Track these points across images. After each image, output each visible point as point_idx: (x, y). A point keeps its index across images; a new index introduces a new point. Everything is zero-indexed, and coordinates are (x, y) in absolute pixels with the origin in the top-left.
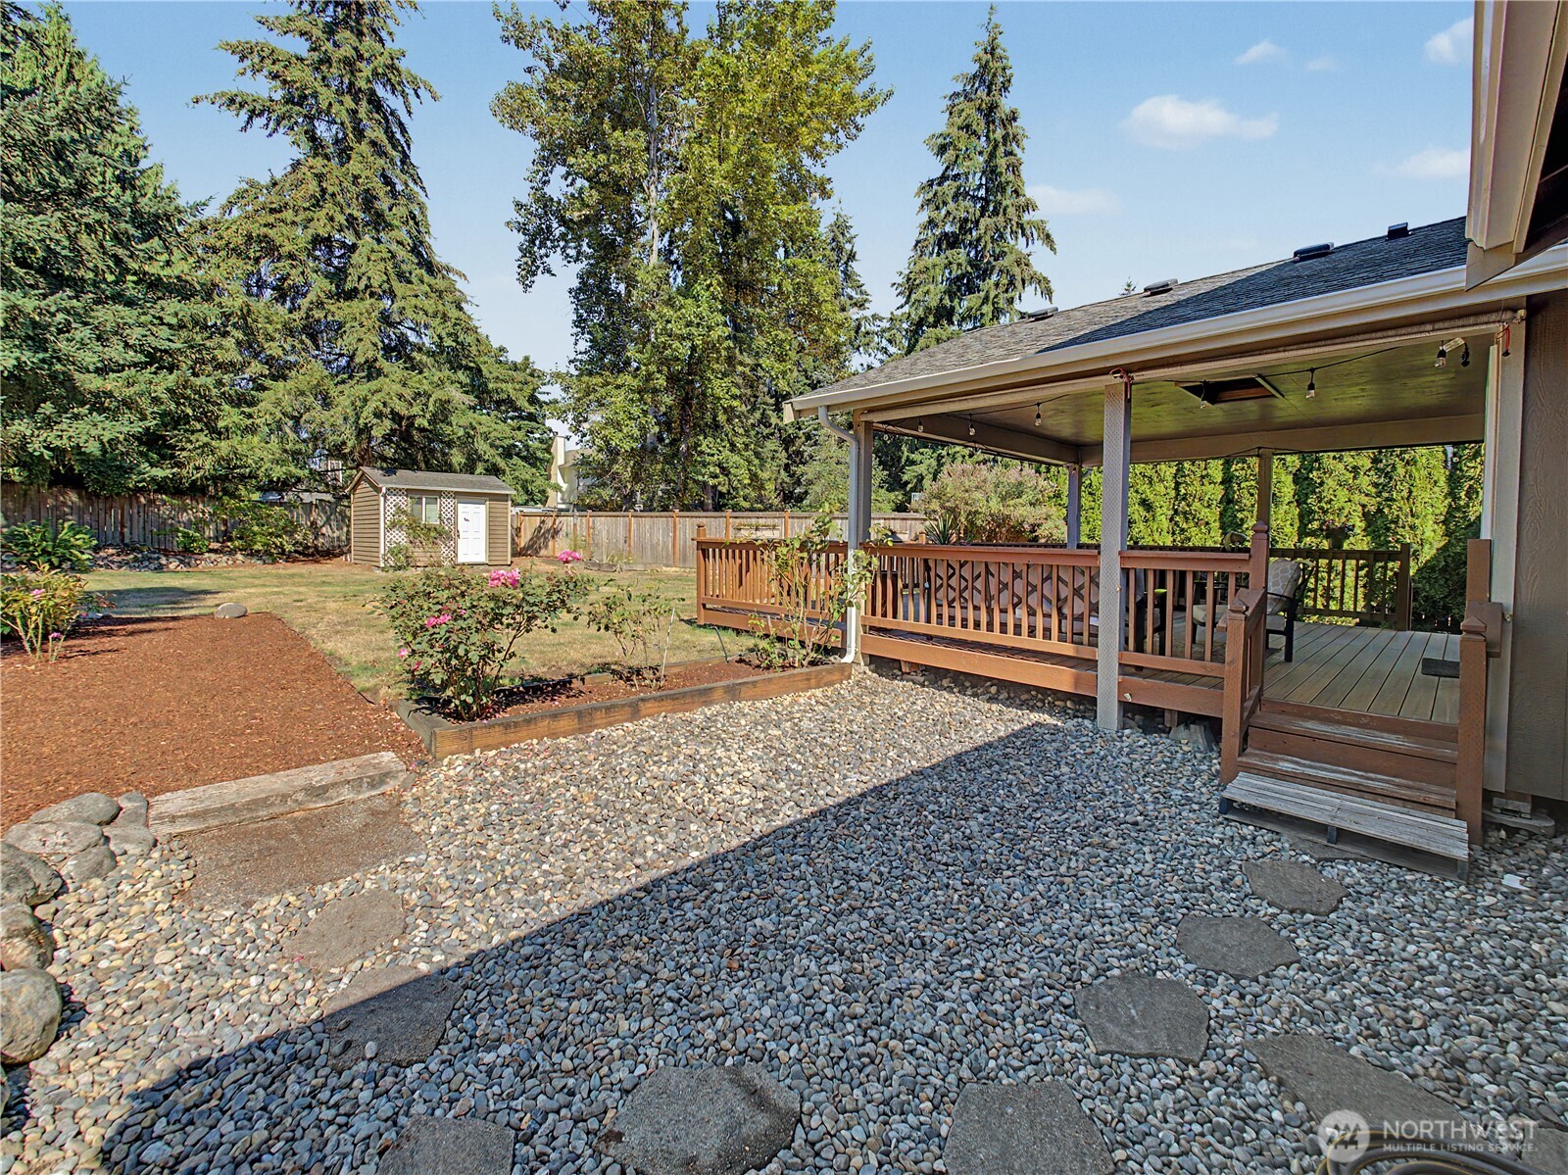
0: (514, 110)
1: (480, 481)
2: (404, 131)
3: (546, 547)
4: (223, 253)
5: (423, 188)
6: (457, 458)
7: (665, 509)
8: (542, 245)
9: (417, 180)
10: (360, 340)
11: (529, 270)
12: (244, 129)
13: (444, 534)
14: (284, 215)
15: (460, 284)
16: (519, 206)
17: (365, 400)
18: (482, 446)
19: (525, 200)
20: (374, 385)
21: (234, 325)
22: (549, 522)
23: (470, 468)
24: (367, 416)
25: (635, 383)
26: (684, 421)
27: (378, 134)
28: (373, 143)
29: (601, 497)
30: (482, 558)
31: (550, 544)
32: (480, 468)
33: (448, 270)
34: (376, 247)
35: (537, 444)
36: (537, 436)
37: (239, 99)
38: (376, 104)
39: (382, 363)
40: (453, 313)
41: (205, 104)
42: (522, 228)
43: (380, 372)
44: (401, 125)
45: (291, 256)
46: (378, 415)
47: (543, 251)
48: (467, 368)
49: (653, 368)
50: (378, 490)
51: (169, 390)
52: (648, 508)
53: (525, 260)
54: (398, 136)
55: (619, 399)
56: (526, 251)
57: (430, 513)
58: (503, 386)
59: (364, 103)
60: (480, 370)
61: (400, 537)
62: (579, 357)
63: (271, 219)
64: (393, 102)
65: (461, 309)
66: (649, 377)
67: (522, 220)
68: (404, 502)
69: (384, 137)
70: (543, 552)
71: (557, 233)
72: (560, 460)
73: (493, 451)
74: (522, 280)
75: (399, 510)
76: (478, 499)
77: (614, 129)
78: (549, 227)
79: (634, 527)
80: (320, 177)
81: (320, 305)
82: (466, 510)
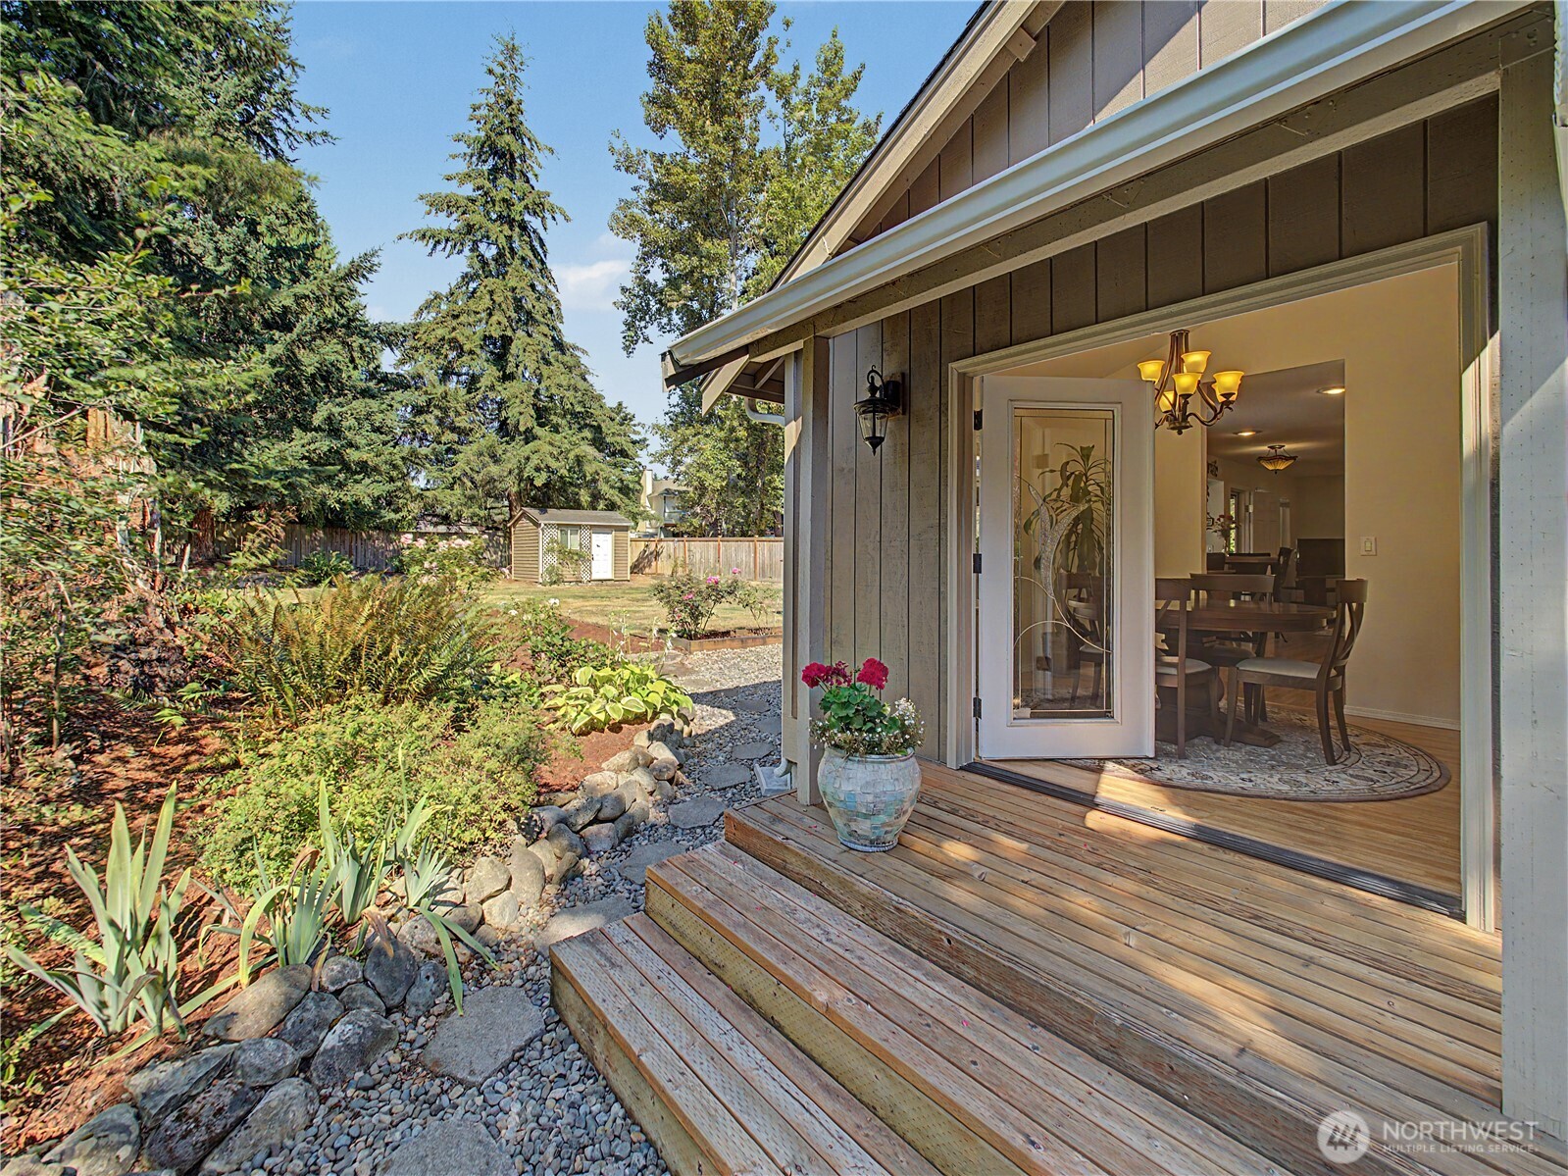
0: (625, 224)
1: (601, 516)
2: (542, 244)
3: (650, 566)
4: (421, 351)
5: (555, 286)
6: (585, 497)
7: (744, 534)
8: (642, 319)
9: (551, 280)
10: (521, 414)
11: (632, 339)
12: (430, 254)
13: (582, 557)
14: (462, 319)
15: (584, 360)
16: (624, 290)
17: (528, 459)
18: (604, 488)
19: (629, 286)
20: (531, 445)
21: (435, 406)
22: (652, 546)
23: (594, 505)
24: (528, 472)
25: (722, 434)
26: (760, 462)
27: (527, 253)
28: (523, 259)
29: (692, 524)
30: (610, 576)
31: (654, 564)
32: (601, 505)
33: (575, 348)
34: (529, 340)
35: (631, 477)
36: (630, 470)
37: (428, 234)
38: (523, 227)
39: (538, 431)
40: (581, 385)
41: (405, 239)
42: (626, 307)
43: (535, 438)
44: (541, 240)
45: (471, 352)
46: (538, 469)
47: (643, 324)
48: (592, 427)
49: (736, 423)
50: (537, 525)
51: (403, 458)
52: (731, 533)
53: (629, 333)
54: (539, 249)
55: (708, 445)
56: (630, 326)
57: (573, 542)
58: (618, 439)
59: (517, 229)
60: (599, 427)
61: (553, 560)
62: (672, 409)
63: (454, 323)
64: (534, 223)
65: (585, 380)
66: (732, 430)
67: (625, 300)
68: (557, 534)
69: (530, 254)
70: (647, 570)
71: (654, 309)
72: (648, 490)
73: (612, 491)
74: (626, 348)
75: (553, 541)
76: (607, 530)
77: (705, 240)
78: (648, 305)
80: (491, 293)
81: (492, 388)
82: (597, 539)
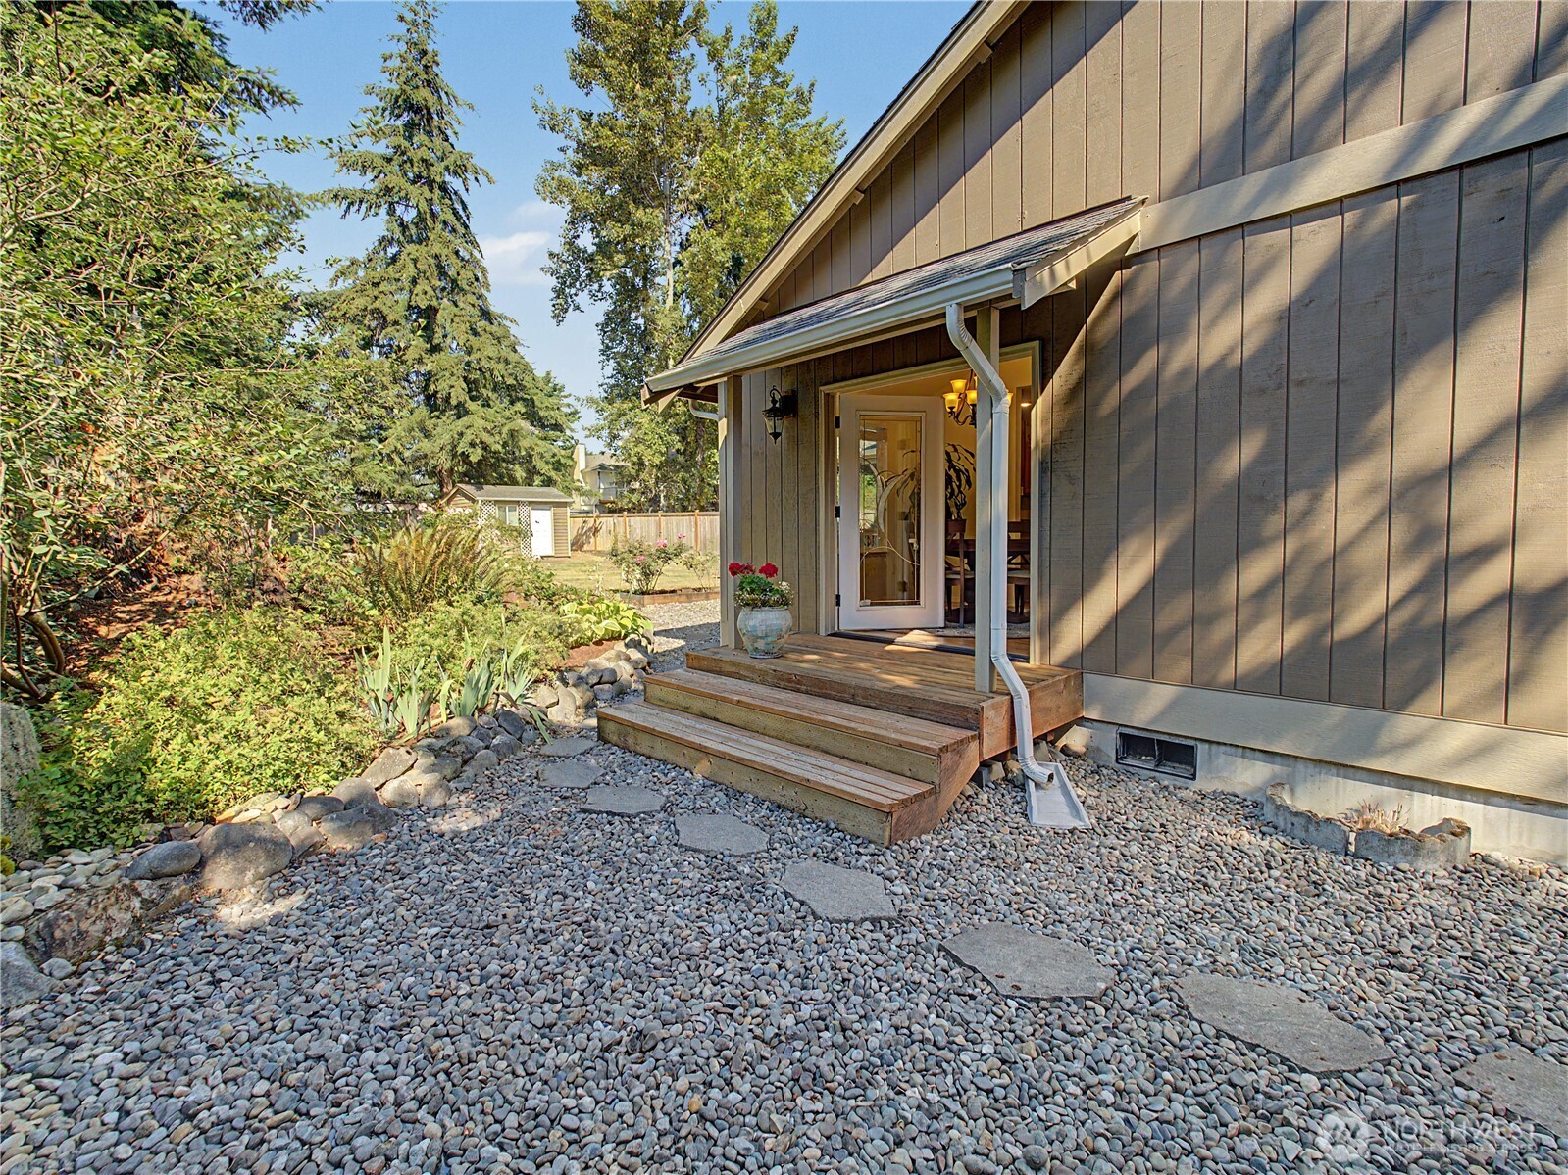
0: (553, 188)
1: (537, 491)
2: (465, 207)
3: (589, 543)
4: (341, 321)
5: (480, 252)
6: (519, 473)
7: (684, 509)
8: (571, 285)
9: (476, 246)
10: (451, 387)
11: (562, 306)
12: (345, 216)
13: (522, 533)
14: (382, 287)
15: (514, 330)
16: (552, 255)
17: (461, 435)
18: (541, 465)
19: (557, 251)
20: (465, 420)
22: (590, 523)
23: (529, 482)
24: (462, 447)
27: (449, 217)
28: (446, 223)
29: (630, 500)
30: (550, 552)
31: (592, 540)
32: (538, 480)
33: (504, 317)
34: (455, 310)
35: (563, 452)
36: (562, 444)
37: (342, 194)
38: (444, 188)
39: (470, 405)
40: (512, 357)
42: (554, 272)
43: (467, 412)
44: (462, 202)
45: (396, 323)
46: (472, 445)
47: (573, 291)
48: (524, 400)
50: (474, 501)
52: (670, 508)
53: (559, 300)
54: (461, 212)
55: (644, 420)
56: (559, 293)
57: (512, 518)
58: (551, 412)
59: (438, 191)
60: (532, 400)
62: (606, 381)
63: (375, 292)
64: (455, 183)
65: (515, 351)
67: (553, 266)
68: (495, 511)
69: (453, 218)
70: (586, 547)
71: (584, 275)
72: (582, 465)
73: (546, 467)
74: (556, 315)
75: (491, 517)
76: (545, 506)
77: (637, 207)
78: (577, 271)
79: (663, 524)
80: (414, 260)
81: (419, 360)
82: (536, 515)
